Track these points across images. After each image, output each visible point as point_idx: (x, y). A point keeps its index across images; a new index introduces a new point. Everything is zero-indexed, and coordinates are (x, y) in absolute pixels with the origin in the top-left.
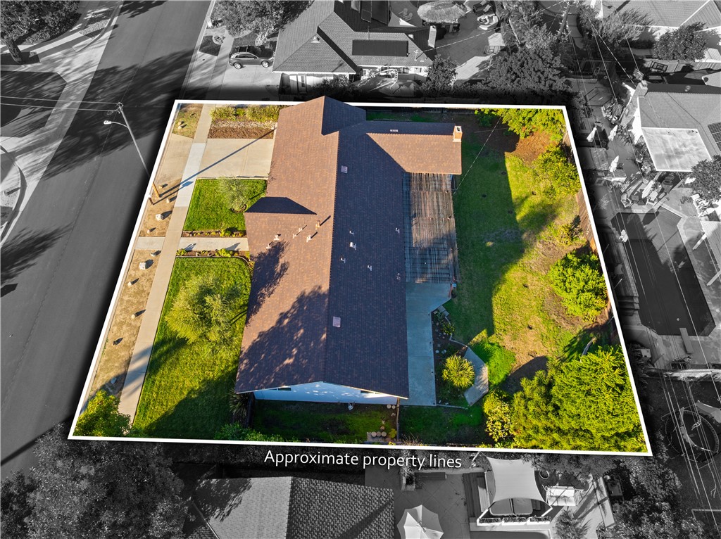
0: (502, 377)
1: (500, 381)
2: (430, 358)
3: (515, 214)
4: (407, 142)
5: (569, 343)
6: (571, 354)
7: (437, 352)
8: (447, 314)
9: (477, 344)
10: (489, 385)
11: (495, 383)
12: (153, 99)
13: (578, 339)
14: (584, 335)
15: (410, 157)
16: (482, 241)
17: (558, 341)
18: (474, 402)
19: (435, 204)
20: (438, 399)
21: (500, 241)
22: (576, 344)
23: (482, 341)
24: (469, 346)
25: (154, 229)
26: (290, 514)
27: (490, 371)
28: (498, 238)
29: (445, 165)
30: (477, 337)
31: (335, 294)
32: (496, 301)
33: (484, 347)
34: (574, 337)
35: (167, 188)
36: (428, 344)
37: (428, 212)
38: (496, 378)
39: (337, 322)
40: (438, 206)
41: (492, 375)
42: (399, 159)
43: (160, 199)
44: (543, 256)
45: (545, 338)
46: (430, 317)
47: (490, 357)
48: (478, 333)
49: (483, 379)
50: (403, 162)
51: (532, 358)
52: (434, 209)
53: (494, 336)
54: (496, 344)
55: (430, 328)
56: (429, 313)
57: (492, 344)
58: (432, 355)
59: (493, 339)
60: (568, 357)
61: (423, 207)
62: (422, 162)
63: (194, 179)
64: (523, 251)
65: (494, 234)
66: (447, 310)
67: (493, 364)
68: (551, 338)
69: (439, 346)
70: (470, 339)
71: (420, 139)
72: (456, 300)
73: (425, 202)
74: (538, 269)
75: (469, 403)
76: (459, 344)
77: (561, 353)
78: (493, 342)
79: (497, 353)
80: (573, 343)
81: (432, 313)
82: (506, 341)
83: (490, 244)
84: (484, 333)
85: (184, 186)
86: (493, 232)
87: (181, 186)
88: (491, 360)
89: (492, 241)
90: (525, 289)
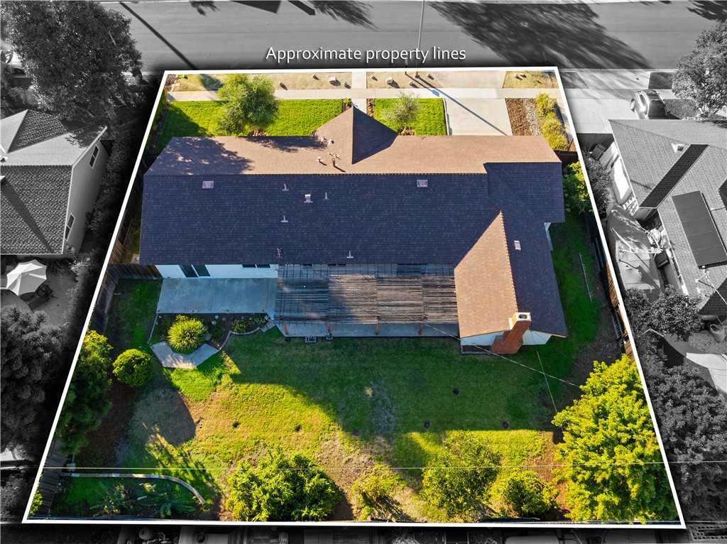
0: (177, 383)
1: (173, 380)
2: (210, 310)
3: (421, 431)
4: (498, 259)
5: (207, 472)
6: (193, 472)
7: (217, 317)
8: (264, 330)
9: (222, 361)
10: (170, 368)
11: (172, 375)
12: (555, 50)
13: (210, 485)
14: (213, 493)
15: (475, 269)
16: (375, 382)
17: (212, 456)
18: (154, 351)
19: (400, 302)
20: (162, 315)
21: (374, 405)
22: (205, 481)
23: (225, 366)
24: (221, 352)
25: (376, 80)
26: (44, 167)
27: (186, 371)
28: (380, 402)
29: (470, 314)
30: (231, 361)
31: (240, 181)
32: (279, 390)
33: (217, 367)
34: (213, 480)
35: (429, 81)
36: (227, 308)
37: (385, 293)
38: (177, 377)
39: (208, 184)
40: (398, 305)
41: (182, 372)
42: (471, 256)
43: (414, 78)
44: (346, 459)
45: (218, 440)
46: (260, 311)
47: (204, 372)
48: (235, 363)
49: (177, 362)
50: (467, 262)
51: (195, 421)
52: (391, 300)
53: (230, 380)
54: (218, 382)
55: (245, 311)
56: (266, 311)
57: (220, 377)
58: (213, 312)
59: (226, 380)
60: (188, 467)
61: (393, 287)
62: (470, 285)
63: (441, 96)
64: (355, 432)
65: (386, 398)
66: (269, 330)
67: (195, 375)
68: (218, 448)
69: (224, 319)
70: (229, 353)
71: (505, 275)
72: (283, 341)
73: (402, 290)
74: (324, 450)
75: (154, 346)
76: (224, 340)
77: (195, 458)
78: (222, 380)
79: (208, 381)
80: (207, 477)
81: (266, 314)
82: (223, 394)
83: (369, 392)
84: (235, 370)
85: (433, 92)
86: (389, 397)
87: (432, 89)
88: (199, 373)
89: (373, 394)
90: (293, 427)
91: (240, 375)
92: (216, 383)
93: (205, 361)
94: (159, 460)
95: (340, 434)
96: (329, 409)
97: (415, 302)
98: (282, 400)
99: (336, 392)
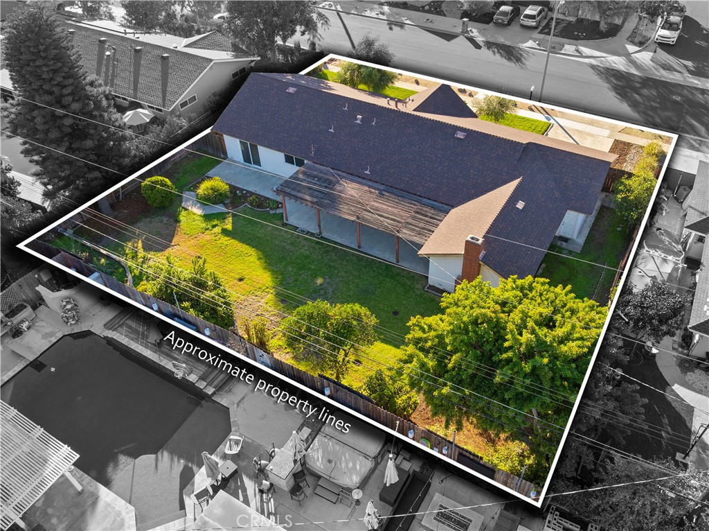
1: (180, 216)
2: (244, 186)
7: (244, 192)
8: (271, 212)
9: (225, 218)
10: (185, 208)
11: (183, 212)
23: (224, 222)
24: (229, 213)
27: (194, 214)
28: (322, 292)
30: (231, 221)
32: (250, 251)
33: (217, 220)
36: (257, 189)
37: (378, 205)
38: (185, 215)
41: (191, 214)
44: (260, 313)
46: (278, 200)
47: (206, 219)
48: (233, 223)
49: (193, 207)
51: (173, 244)
53: (220, 231)
58: (245, 188)
61: (388, 204)
62: (455, 221)
63: (552, 121)
66: (274, 213)
67: (198, 218)
69: (248, 195)
70: (234, 216)
73: (394, 208)
74: (248, 300)
76: (237, 207)
78: (214, 229)
83: (319, 281)
84: (229, 227)
85: (547, 118)
87: (547, 116)
88: (201, 218)
89: (321, 285)
90: (238, 276)
91: (230, 231)
92: (208, 229)
93: (213, 214)
94: (127, 254)
95: (270, 296)
96: (276, 278)
97: (398, 219)
98: (246, 258)
99: (292, 271)
